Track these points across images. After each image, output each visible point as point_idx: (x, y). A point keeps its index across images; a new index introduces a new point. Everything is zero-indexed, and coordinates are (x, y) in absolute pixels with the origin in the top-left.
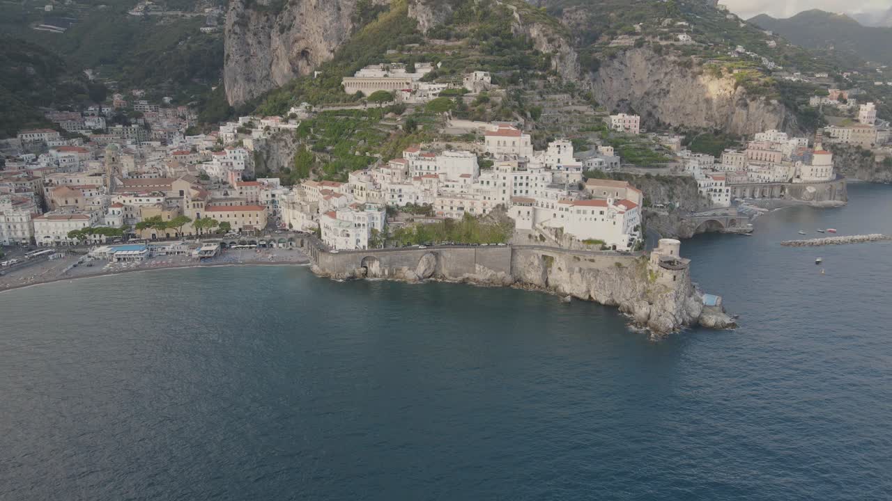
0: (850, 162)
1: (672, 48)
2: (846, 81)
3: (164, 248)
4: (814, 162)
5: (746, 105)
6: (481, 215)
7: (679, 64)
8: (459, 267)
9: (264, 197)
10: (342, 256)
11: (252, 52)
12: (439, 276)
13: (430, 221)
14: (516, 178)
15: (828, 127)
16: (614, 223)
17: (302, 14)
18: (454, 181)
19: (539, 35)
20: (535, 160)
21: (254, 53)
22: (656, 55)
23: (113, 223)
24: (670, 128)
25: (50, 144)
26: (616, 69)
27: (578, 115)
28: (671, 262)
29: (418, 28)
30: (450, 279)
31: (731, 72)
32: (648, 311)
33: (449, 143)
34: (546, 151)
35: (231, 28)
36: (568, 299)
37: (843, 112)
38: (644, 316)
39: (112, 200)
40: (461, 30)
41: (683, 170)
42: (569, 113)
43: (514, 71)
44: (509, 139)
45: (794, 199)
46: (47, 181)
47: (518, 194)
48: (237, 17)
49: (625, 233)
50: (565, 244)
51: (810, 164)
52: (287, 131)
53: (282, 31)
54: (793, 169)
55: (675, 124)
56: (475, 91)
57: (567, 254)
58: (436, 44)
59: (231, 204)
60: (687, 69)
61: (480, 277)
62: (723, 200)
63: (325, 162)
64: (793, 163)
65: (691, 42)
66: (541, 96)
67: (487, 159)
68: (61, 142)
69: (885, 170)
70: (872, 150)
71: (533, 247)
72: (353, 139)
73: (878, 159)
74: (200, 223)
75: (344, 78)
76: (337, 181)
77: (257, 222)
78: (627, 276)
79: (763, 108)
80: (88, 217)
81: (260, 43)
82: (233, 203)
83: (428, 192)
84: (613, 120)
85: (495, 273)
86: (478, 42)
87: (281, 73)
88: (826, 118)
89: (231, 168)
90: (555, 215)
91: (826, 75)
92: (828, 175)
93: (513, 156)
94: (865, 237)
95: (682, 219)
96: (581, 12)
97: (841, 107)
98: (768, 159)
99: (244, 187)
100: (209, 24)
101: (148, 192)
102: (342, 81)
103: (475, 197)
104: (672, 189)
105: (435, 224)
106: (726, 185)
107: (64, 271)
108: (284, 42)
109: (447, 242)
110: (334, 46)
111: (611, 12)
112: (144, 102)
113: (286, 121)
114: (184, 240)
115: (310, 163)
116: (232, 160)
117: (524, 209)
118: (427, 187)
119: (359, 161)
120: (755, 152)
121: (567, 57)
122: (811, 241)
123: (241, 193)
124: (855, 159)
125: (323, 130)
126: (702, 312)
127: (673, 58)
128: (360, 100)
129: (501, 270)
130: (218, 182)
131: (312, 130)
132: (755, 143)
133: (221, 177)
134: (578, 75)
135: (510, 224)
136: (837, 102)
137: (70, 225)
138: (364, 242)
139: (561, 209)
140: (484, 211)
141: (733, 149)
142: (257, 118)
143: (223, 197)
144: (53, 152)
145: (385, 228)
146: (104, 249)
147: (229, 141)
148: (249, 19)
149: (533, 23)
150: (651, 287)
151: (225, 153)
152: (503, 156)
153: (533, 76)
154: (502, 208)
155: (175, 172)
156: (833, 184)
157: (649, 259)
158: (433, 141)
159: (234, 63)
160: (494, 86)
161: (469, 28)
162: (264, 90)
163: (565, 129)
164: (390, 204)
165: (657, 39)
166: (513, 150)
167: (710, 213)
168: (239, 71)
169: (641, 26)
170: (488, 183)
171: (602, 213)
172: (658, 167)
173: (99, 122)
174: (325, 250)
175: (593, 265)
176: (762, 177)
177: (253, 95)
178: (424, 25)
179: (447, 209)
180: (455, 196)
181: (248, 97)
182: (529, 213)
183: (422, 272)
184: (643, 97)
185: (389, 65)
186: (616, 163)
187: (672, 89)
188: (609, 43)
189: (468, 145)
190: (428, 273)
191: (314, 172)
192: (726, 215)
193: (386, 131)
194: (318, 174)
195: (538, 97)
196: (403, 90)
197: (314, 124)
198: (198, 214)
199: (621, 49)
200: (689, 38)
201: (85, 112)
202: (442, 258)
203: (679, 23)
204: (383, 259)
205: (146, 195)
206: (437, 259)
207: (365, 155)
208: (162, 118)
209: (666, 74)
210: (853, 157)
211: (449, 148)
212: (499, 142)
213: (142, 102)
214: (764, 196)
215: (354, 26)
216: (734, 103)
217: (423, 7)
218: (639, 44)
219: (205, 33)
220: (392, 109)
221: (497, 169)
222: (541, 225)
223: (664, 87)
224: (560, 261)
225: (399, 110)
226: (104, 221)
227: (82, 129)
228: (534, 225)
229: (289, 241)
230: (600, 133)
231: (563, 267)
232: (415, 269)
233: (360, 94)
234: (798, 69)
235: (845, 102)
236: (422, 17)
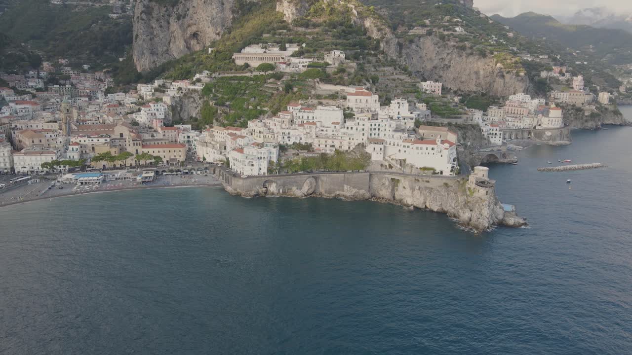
0: (568, 115)
1: (452, 37)
2: (559, 61)
3: (114, 175)
4: (550, 115)
5: (503, 76)
6: (347, 151)
7: (457, 48)
8: (332, 187)
9: (181, 138)
10: (249, 180)
11: (155, 33)
12: (318, 194)
13: (311, 155)
14: (371, 125)
15: (553, 92)
16: (442, 156)
17: (194, 7)
18: (327, 127)
19: (371, 26)
20: (383, 113)
21: (157, 34)
22: (441, 41)
23: (73, 157)
24: (451, 91)
25: (7, 99)
26: (414, 50)
27: (400, 81)
28: (483, 182)
29: (285, 19)
30: (326, 195)
31: (492, 53)
32: (470, 215)
33: (320, 101)
34: (389, 107)
35: (139, 15)
36: (412, 208)
37: (562, 82)
38: (467, 219)
39: (71, 140)
40: (316, 21)
41: (472, 120)
42: (394, 80)
43: (357, 51)
44: (364, 98)
45: (538, 140)
46: (13, 126)
47: (373, 136)
48: (144, 7)
49: (448, 163)
50: (407, 170)
51: (547, 116)
52: (195, 91)
53: (179, 19)
54: (536, 120)
55: (454, 88)
56: (334, 64)
57: (410, 177)
58: (299, 31)
59: (158, 143)
60: (463, 51)
61: (348, 194)
62: (497, 141)
63: (226, 113)
64: (536, 116)
65: (464, 33)
66: (375, 68)
67: (349, 112)
68: (16, 97)
69: (592, 120)
70: (582, 108)
71: (385, 173)
72: (245, 97)
73: (586, 114)
74: (140, 157)
75: (234, 54)
76: (238, 126)
77: (180, 156)
78: (452, 192)
79: (515, 78)
80: (55, 153)
81: (161, 26)
82: (160, 142)
83: (309, 134)
84: (423, 86)
85: (358, 191)
86: (330, 30)
87: (177, 49)
88: (552, 86)
89: (154, 117)
90: (400, 150)
91: (546, 57)
92: (558, 123)
93: (366, 109)
94: (591, 165)
95: (472, 154)
96: (384, 10)
97: (561, 78)
98: (519, 113)
99: (166, 131)
100: (115, 12)
101: (98, 134)
102: (233, 55)
103: (343, 138)
104: (465, 133)
105: (314, 157)
106: (500, 131)
107: (43, 192)
108: (180, 26)
109: (323, 170)
110: (219, 30)
111: (405, 10)
112: (69, 69)
113: (194, 83)
114: (128, 170)
115: (214, 114)
116: (156, 112)
117: (378, 147)
118: (308, 131)
119: (253, 112)
120: (510, 108)
121: (391, 41)
122: (557, 168)
123: (164, 135)
124: (572, 113)
125: (222, 90)
126: (504, 216)
127: (452, 43)
128: (247, 69)
129: (362, 189)
130: (146, 127)
131: (213, 90)
132: (510, 102)
133: (148, 123)
134: (397, 54)
135: (368, 157)
136: (558, 75)
137: (41, 158)
138: (264, 170)
139: (404, 146)
140: (349, 148)
141: (495, 106)
142: (168, 81)
143: (150, 138)
144: (11, 104)
145: (279, 160)
146: (69, 176)
147: (148, 98)
148: (153, 9)
149: (366, 17)
150: (470, 199)
151: (150, 106)
152: (360, 110)
153: (368, 54)
154: (363, 146)
155: (114, 120)
156: (563, 129)
157: (468, 180)
158: (308, 98)
159: (142, 41)
160: (347, 61)
161: (322, 20)
162: (164, 61)
163: (393, 92)
164: (282, 143)
165: (441, 30)
166: (367, 106)
167: (490, 149)
168: (146, 46)
169: (429, 21)
170: (352, 128)
171: (433, 149)
172: (456, 118)
173: (39, 83)
174: (236, 175)
175: (427, 185)
176: (516, 125)
177: (156, 65)
178: (289, 17)
179: (322, 146)
180: (328, 138)
181: (153, 66)
182: (381, 149)
183: (306, 191)
184: (432, 70)
185: (267, 45)
186: (428, 115)
187: (452, 65)
188: (408, 32)
189: (334, 102)
190: (310, 192)
191: (217, 120)
192: (499, 150)
193: (270, 91)
194: (220, 121)
195: (373, 69)
196: (280, 63)
197: (215, 85)
198: (137, 150)
199: (417, 36)
200: (463, 30)
201: (27, 75)
202: (320, 180)
203: (456, 20)
204: (279, 182)
205: (97, 136)
206: (317, 182)
207: (257, 108)
208: (84, 80)
209: (448, 54)
210: (570, 112)
211: (321, 104)
212: (356, 100)
213: (66, 68)
214: (517, 138)
215: (234, 17)
216: (495, 74)
217: (288, 4)
218: (429, 33)
219: (112, 18)
220: (273, 76)
221: (358, 119)
222: (390, 157)
223: (447, 63)
224: (404, 183)
225: (278, 77)
226: (67, 155)
227: (26, 88)
228: (384, 157)
229: (204, 169)
230: (416, 94)
231: (407, 186)
232: (301, 188)
233: (247, 65)
234: (528, 52)
235: (563, 75)
236: (287, 11)
